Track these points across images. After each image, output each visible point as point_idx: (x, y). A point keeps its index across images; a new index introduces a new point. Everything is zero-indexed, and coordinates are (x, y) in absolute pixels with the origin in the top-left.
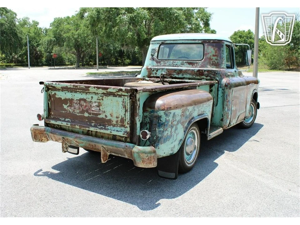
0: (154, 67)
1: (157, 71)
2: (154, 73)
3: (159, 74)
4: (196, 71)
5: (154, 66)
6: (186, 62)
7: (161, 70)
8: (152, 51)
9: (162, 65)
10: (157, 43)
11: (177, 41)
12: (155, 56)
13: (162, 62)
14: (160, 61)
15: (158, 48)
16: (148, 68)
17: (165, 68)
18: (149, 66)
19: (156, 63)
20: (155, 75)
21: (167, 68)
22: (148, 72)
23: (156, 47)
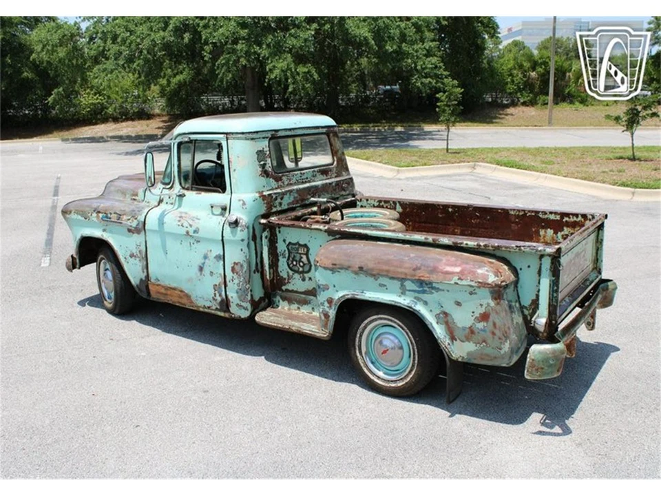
0: (275, 191)
1: (282, 199)
2: (277, 204)
3: (286, 202)
4: (334, 184)
5: (272, 189)
6: (318, 172)
7: (288, 194)
8: (258, 155)
9: (286, 183)
10: (264, 138)
11: (296, 131)
12: (267, 166)
13: (284, 178)
14: (280, 175)
15: (268, 149)
16: (265, 196)
17: (294, 190)
18: (263, 192)
19: (274, 181)
20: (279, 209)
21: (295, 187)
22: (265, 205)
23: (264, 145)
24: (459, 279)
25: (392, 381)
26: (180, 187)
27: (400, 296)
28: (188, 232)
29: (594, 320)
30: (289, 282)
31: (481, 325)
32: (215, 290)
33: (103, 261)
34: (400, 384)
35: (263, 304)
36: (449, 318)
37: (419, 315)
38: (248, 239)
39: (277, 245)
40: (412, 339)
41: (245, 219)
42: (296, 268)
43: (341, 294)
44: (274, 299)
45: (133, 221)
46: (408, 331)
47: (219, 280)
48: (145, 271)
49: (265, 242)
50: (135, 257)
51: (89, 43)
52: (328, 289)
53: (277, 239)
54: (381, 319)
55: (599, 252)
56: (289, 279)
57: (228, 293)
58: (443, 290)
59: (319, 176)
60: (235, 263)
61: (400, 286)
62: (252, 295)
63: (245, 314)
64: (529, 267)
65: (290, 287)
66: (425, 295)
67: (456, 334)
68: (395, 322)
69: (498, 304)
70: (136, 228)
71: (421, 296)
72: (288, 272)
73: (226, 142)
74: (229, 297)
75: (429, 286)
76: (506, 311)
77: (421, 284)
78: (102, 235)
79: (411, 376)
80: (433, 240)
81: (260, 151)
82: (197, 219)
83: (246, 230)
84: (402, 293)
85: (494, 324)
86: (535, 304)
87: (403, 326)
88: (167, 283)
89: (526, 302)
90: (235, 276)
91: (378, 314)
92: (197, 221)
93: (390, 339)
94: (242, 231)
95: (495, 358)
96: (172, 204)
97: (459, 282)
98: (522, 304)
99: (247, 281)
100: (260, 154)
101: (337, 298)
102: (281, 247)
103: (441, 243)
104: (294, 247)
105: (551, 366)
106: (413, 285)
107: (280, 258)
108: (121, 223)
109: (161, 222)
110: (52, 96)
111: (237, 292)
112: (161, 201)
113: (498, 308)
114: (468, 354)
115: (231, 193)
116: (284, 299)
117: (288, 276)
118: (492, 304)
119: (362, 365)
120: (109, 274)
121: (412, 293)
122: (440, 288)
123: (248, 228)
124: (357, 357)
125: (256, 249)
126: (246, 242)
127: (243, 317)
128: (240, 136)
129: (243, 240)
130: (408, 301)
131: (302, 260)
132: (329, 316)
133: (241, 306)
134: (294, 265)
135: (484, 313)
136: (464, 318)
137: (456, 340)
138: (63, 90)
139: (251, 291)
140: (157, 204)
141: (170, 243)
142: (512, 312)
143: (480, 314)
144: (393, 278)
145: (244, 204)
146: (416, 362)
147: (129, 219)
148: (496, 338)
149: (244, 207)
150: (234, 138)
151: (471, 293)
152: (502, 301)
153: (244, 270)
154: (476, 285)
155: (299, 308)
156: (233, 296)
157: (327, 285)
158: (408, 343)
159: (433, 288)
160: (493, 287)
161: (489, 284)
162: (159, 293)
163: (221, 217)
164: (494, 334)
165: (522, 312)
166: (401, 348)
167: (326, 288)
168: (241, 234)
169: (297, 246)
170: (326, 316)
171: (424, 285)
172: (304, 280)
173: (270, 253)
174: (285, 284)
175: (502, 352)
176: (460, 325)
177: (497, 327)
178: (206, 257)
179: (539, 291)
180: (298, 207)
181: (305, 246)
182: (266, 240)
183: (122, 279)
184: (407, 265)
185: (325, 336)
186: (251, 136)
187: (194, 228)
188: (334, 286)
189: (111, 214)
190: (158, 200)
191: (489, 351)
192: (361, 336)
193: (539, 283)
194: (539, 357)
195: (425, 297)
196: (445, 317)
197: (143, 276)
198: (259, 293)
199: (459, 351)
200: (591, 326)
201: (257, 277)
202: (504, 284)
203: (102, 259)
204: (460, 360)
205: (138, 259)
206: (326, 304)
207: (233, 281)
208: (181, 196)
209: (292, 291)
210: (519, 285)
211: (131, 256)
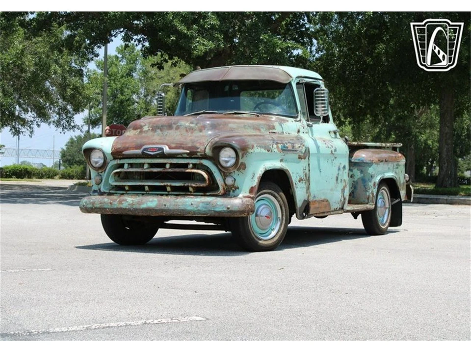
28: (332, 152)
32: (342, 194)
43: (379, 178)
47: (344, 185)
48: (308, 191)
61: (393, 167)
70: (304, 154)
88: (319, 197)
96: (307, 133)
101: (378, 181)
109: (317, 146)
112: (299, 131)
130: (394, 174)
132: (374, 194)
141: (322, 162)
147: (300, 147)
162: (315, 208)
178: (339, 169)
185: (373, 206)
187: (334, 148)
188: (376, 174)
189: (286, 144)
197: (307, 197)
205: (304, 182)
206: (373, 187)
208: (311, 126)
211: (299, 181)
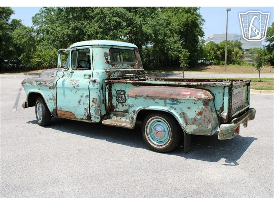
0: (112, 70)
1: (114, 73)
2: (112, 75)
3: (116, 75)
4: (136, 71)
5: (110, 69)
6: (129, 65)
7: (117, 72)
8: (105, 54)
9: (116, 67)
10: (107, 48)
11: (121, 47)
12: (109, 59)
13: (116, 65)
14: (114, 64)
15: (109, 53)
16: (107, 71)
18: (106, 69)
19: (111, 66)
20: (113, 78)
21: (120, 70)
22: (107, 75)
23: (107, 51)
24: (189, 97)
25: (160, 146)
26: (72, 69)
27: (164, 107)
28: (74, 87)
29: (247, 123)
30: (117, 107)
31: (199, 117)
32: (85, 111)
33: (38, 103)
34: (164, 146)
35: (105, 117)
36: (185, 115)
37: (172, 114)
38: (100, 88)
39: (112, 92)
40: (169, 126)
41: (98, 80)
42: (120, 101)
43: (139, 108)
44: (110, 115)
45: (51, 84)
46: (167, 122)
47: (87, 106)
48: (56, 105)
49: (107, 90)
50: (52, 99)
51: (37, 35)
52: (133, 106)
53: (112, 89)
54: (156, 118)
55: (248, 95)
56: (117, 106)
57: (90, 112)
58: (183, 103)
59: (130, 67)
60: (94, 98)
61: (164, 102)
62: (101, 112)
63: (97, 121)
64: (219, 93)
65: (117, 109)
66: (175, 105)
67: (189, 122)
68: (162, 119)
69: (206, 107)
70: (52, 87)
71: (173, 106)
72: (116, 103)
73: (91, 49)
74: (91, 113)
75: (177, 101)
76: (209, 111)
77: (173, 100)
78: (38, 91)
79: (169, 143)
80: (178, 83)
81: (106, 53)
82: (78, 81)
83: (99, 84)
84: (165, 105)
85: (205, 116)
86: (222, 109)
87: (165, 120)
88: (65, 109)
89: (218, 108)
90: (94, 104)
91: (154, 116)
92: (78, 82)
93: (160, 127)
94: (97, 84)
95: (205, 131)
96: (68, 76)
97: (189, 98)
98: (216, 109)
99: (99, 106)
100: (106, 54)
101: (137, 110)
102: (114, 92)
103: (182, 84)
104: (119, 92)
105: (229, 133)
106: (170, 101)
107: (113, 97)
108: (46, 85)
109: (63, 83)
110: (21, 56)
111: (94, 111)
112: (63, 76)
113: (206, 109)
114: (194, 130)
115: (93, 69)
116: (114, 115)
117: (116, 105)
118: (204, 107)
119: (148, 139)
120: (41, 108)
121: (169, 105)
122: (181, 102)
123: (100, 83)
124: (145, 136)
125: (103, 92)
126: (99, 89)
127: (97, 122)
128: (97, 46)
129: (97, 88)
130: (168, 109)
131: (123, 97)
132: (134, 118)
133: (96, 117)
134: (119, 100)
135: (200, 111)
136: (191, 114)
137: (188, 125)
138: (26, 54)
139: (100, 110)
140: (62, 77)
141: (66, 91)
142: (212, 112)
143: (199, 112)
144: (161, 99)
145: (98, 74)
146: (171, 136)
147: (50, 83)
148: (206, 122)
149: (98, 75)
150: (95, 47)
151: (195, 103)
152: (208, 106)
153: (98, 101)
154: (197, 99)
155: (121, 118)
156: (93, 113)
157: (133, 105)
158: (168, 129)
159: (178, 102)
160: (204, 100)
161: (202, 99)
162: (61, 114)
163: (89, 79)
164: (204, 120)
165: (217, 113)
166: (165, 131)
167: (132, 106)
168: (97, 86)
169: (120, 92)
170: (132, 118)
171: (174, 101)
172: (123, 106)
173: (109, 95)
174: (115, 109)
175: (208, 128)
176: (190, 118)
177: (206, 117)
178: (81, 97)
179: (223, 103)
180: (121, 78)
181: (124, 91)
182: (107, 89)
183: (46, 110)
184: (167, 93)
185: (132, 127)
186: (102, 46)
187: (77, 85)
188: (136, 105)
189: (42, 82)
190: (62, 75)
191: (202, 128)
192: (147, 127)
193: (224, 100)
194: (224, 129)
195: (175, 106)
196: (183, 115)
197: (55, 107)
198: (104, 112)
199: (189, 129)
200: (246, 125)
201: (103, 105)
202: (208, 99)
203: (38, 102)
204: (190, 133)
205: (53, 100)
206: (133, 113)
207: (93, 106)
208: (72, 73)
209: (118, 111)
210: (215, 101)
211: (50, 99)
